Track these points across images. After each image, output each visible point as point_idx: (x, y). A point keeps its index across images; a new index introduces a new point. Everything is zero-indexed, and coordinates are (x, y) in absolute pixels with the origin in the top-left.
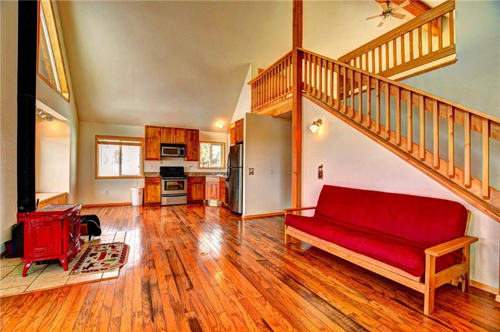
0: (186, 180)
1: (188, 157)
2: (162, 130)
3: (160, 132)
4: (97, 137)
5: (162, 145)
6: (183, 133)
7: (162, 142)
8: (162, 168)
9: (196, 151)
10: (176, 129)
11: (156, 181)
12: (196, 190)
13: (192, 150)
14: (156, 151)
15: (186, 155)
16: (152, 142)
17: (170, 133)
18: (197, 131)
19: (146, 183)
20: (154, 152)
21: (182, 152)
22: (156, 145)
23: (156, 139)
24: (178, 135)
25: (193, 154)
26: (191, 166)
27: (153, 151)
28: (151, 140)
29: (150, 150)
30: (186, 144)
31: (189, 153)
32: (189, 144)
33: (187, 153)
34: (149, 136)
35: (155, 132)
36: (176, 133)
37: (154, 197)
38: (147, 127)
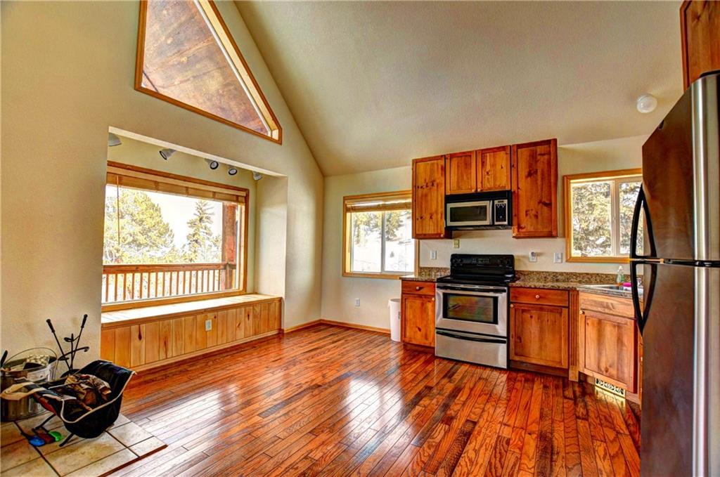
0: (504, 295)
1: (519, 227)
2: (448, 161)
3: (444, 169)
4: (345, 199)
5: (449, 199)
6: (502, 159)
7: (448, 193)
8: (455, 257)
9: (549, 205)
10: (483, 152)
11: (423, 292)
12: (541, 330)
13: (534, 204)
14: (434, 217)
15: (515, 221)
16: (426, 195)
17: (467, 166)
18: (551, 144)
19: (403, 293)
20: (431, 218)
21: (499, 213)
22: (436, 201)
23: (435, 187)
24: (488, 168)
25: (536, 216)
26: (539, 255)
27: (428, 216)
28: (426, 190)
29: (424, 215)
30: (514, 188)
31: (522, 214)
32: (524, 186)
33: (517, 215)
34: (421, 182)
35: (432, 171)
36: (483, 163)
37: (420, 330)
38: (416, 162)
